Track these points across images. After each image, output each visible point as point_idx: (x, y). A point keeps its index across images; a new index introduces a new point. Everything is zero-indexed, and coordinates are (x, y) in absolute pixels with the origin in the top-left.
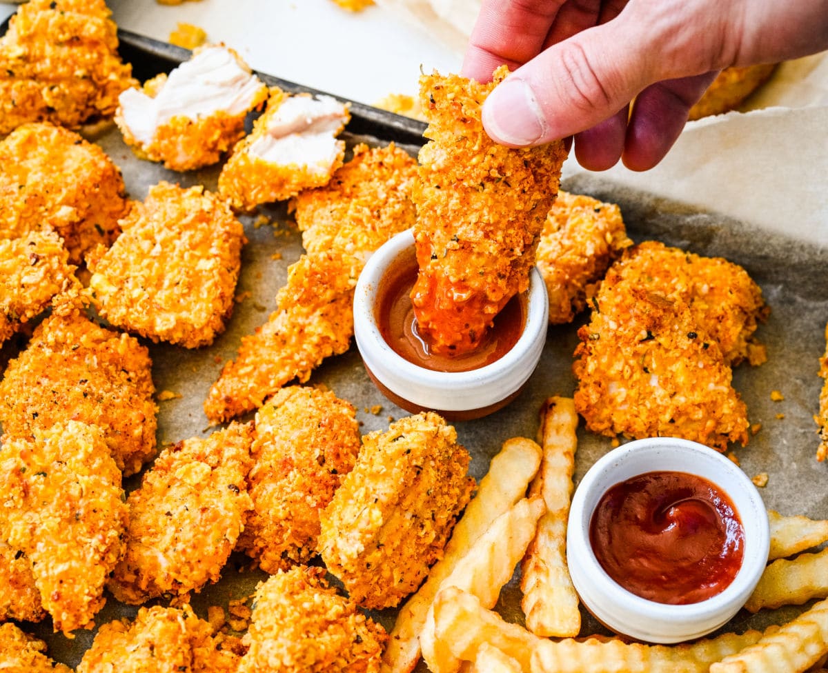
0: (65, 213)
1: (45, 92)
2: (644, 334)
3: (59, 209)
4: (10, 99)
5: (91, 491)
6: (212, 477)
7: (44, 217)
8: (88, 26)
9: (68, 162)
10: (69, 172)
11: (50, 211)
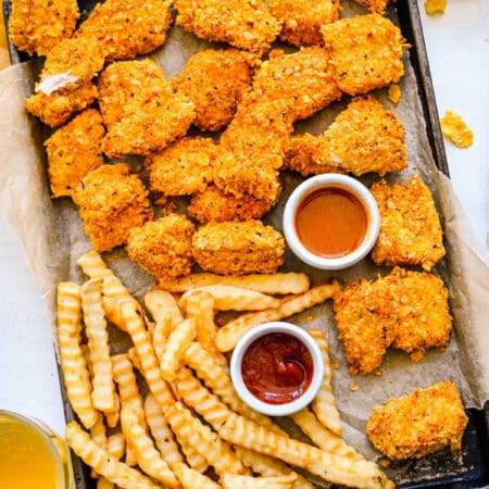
0: (292, 23)
2: (372, 308)
3: (293, 20)
5: (161, 128)
6: (205, 168)
7: (285, 16)
9: (319, 6)
10: (314, 10)
11: (290, 17)
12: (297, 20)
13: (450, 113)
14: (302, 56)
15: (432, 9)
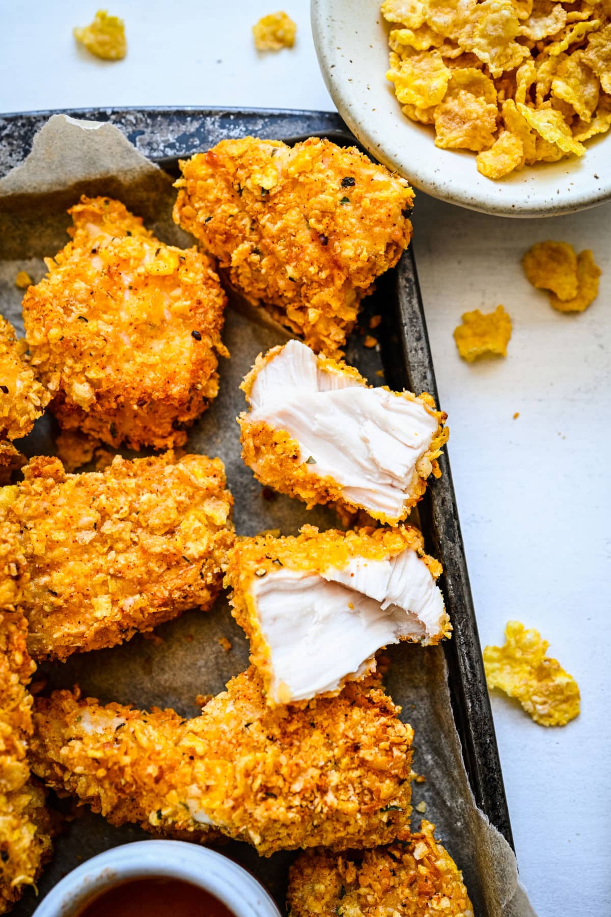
0: (81, 392)
1: (245, 246)
3: (81, 383)
4: (212, 212)
7: (62, 371)
8: (348, 243)
9: (158, 346)
10: (140, 357)
11: (74, 374)
12: (94, 384)
13: (518, 632)
14: (113, 482)
15: (475, 347)
